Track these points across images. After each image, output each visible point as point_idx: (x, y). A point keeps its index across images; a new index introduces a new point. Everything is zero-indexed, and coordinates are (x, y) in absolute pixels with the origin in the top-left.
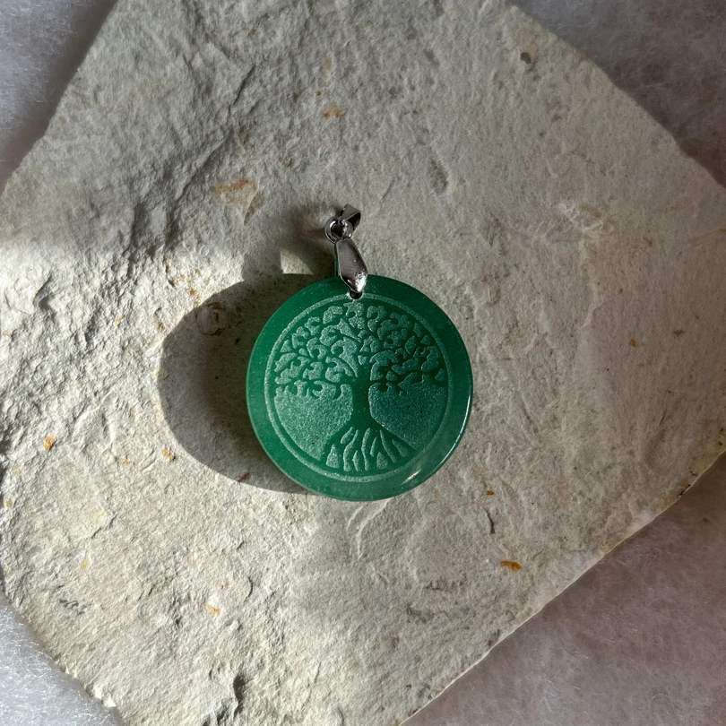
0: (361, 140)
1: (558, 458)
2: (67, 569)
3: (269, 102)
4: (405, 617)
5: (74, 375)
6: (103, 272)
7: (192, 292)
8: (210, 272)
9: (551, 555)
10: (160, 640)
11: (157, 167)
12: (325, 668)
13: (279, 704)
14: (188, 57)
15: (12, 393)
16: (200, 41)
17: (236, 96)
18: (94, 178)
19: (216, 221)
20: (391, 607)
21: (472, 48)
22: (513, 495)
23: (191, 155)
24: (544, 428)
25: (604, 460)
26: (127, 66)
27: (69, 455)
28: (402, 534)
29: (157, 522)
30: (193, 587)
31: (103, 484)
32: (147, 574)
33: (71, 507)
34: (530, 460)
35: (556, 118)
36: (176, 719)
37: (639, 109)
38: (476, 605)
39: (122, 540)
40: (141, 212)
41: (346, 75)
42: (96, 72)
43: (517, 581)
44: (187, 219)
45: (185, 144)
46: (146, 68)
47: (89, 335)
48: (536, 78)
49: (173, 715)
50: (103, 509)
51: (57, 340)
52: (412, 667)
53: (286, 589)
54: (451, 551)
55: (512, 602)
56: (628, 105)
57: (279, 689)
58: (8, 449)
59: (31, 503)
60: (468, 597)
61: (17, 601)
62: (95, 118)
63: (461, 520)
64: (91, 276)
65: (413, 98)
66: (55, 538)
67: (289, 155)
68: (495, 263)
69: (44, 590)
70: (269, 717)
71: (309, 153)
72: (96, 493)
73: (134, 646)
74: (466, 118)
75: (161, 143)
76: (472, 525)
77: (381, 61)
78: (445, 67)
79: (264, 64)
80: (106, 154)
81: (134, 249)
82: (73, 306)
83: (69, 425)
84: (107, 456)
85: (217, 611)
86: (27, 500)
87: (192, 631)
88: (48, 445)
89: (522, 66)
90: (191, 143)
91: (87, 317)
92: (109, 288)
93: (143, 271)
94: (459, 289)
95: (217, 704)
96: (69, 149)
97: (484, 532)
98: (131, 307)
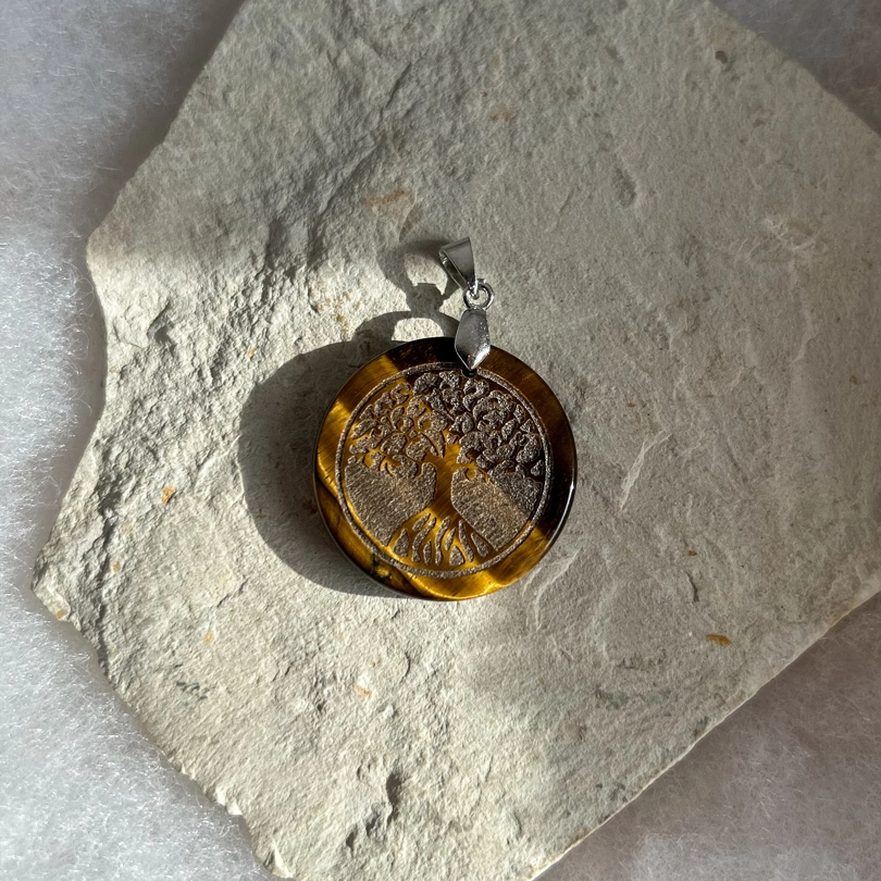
0: (535, 146)
1: (772, 512)
2: (186, 644)
3: (428, 104)
4: (594, 701)
5: (197, 415)
6: (232, 297)
7: (339, 319)
8: (360, 295)
9: (767, 628)
10: (298, 730)
11: (296, 178)
12: (498, 763)
13: (443, 808)
14: (333, 55)
15: (121, 438)
16: (347, 36)
17: (388, 98)
18: (222, 191)
19: (367, 237)
20: (576, 689)
21: (660, 44)
22: (719, 556)
23: (338, 164)
24: (754, 477)
25: (826, 515)
26: (262, 64)
27: (191, 509)
28: (587, 602)
29: (296, 586)
30: (339, 664)
31: (232, 542)
32: (283, 650)
33: (193, 569)
34: (739, 514)
35: (759, 123)
36: (315, 829)
37: (852, 116)
38: (678, 687)
39: (254, 609)
40: (277, 229)
41: (516, 74)
42: (226, 70)
43: (726, 658)
44: (333, 235)
45: (329, 152)
46: (284, 65)
47: (216, 369)
48: (735, 78)
49: (313, 823)
50: (231, 572)
51: (176, 376)
52: (603, 763)
53: (451, 666)
54: (647, 622)
55: (721, 683)
56: (840, 111)
57: (443, 790)
58: (117, 502)
59: (144, 566)
60: (668, 677)
61: (124, 685)
62: (223, 123)
63: (658, 586)
64: (218, 302)
65: (594, 99)
66: (173, 607)
67: (452, 164)
68: (693, 286)
69: (158, 670)
70: (431, 825)
71: (475, 160)
72: (224, 553)
73: (266, 738)
74: (655, 122)
75: (301, 150)
76: (671, 591)
77: (556, 58)
78: (630, 66)
79: (421, 63)
80: (236, 163)
81: (270, 271)
82: (196, 337)
83: (192, 475)
84: (237, 509)
85: (368, 693)
86: (140, 562)
87: (337, 719)
88: (166, 497)
89: (717, 66)
90: (336, 151)
91: (213, 350)
92: (240, 316)
93: (281, 295)
94: (651, 315)
95: (366, 810)
96: (193, 158)
97: (686, 600)
98: (267, 337)
